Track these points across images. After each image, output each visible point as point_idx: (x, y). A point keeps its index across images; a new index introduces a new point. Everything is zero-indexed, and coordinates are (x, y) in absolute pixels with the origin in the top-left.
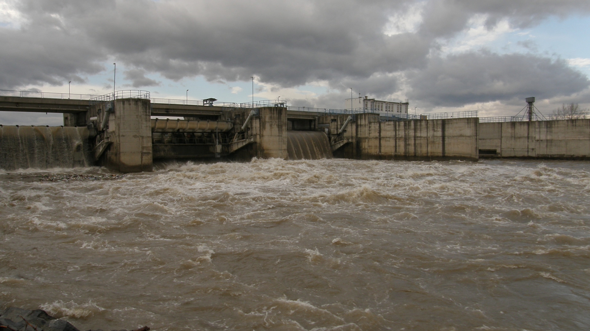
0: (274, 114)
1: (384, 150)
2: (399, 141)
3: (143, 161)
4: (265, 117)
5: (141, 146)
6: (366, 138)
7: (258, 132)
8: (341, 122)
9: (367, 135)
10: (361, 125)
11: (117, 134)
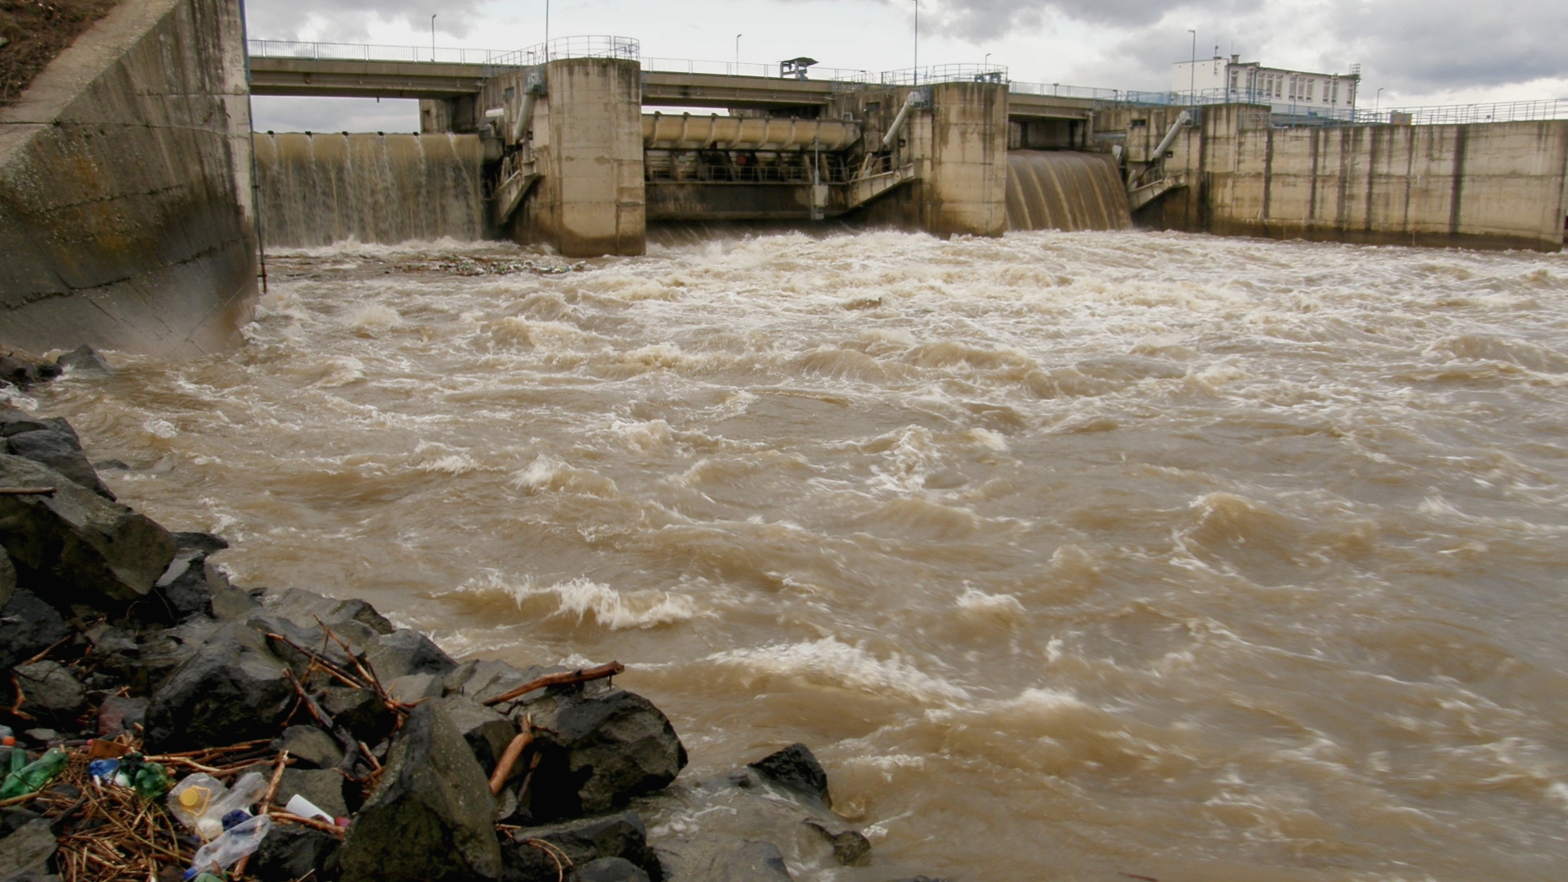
0: (972, 101)
1: (1277, 213)
2: (1323, 187)
3: (621, 227)
4: (948, 111)
5: (615, 187)
6: (1227, 175)
7: (928, 153)
8: (1158, 128)
9: (1230, 168)
10: (1214, 138)
11: (554, 154)
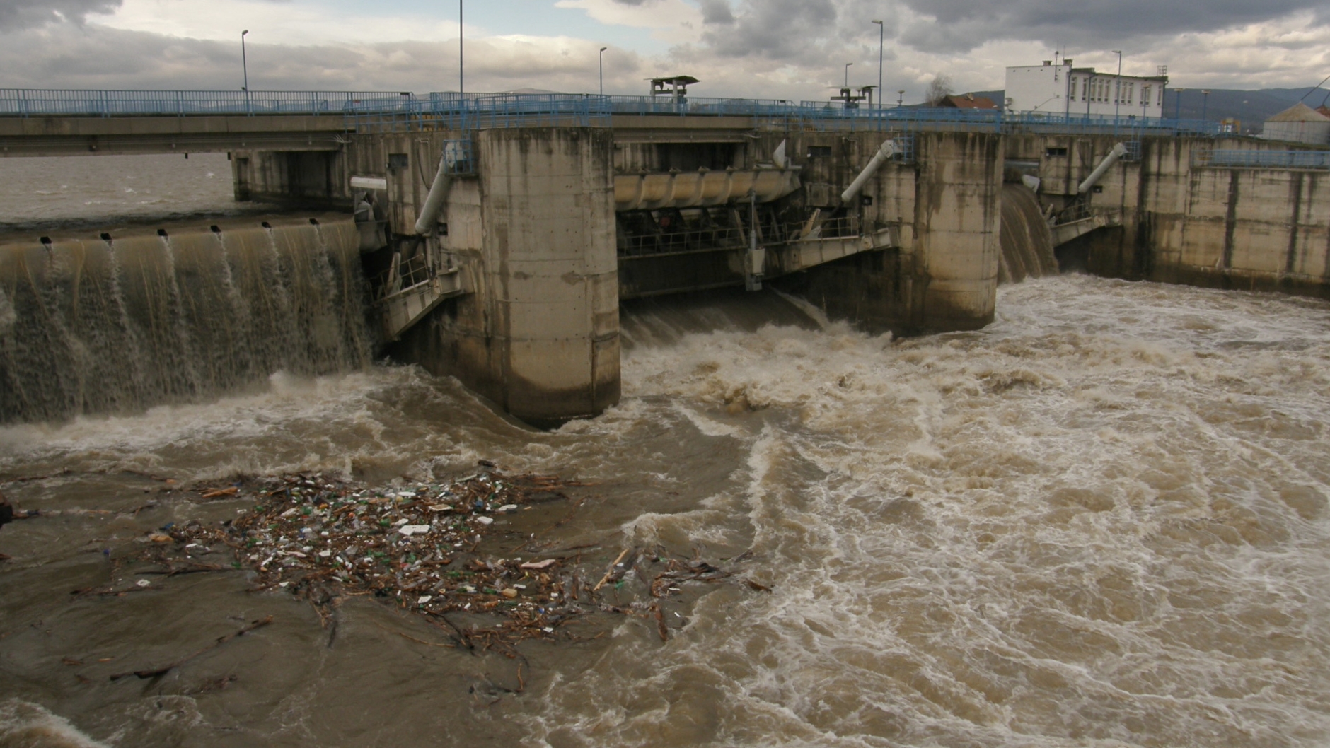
5: (590, 316)
6: (1175, 217)
7: (909, 215)
9: (1180, 208)
11: (494, 265)
